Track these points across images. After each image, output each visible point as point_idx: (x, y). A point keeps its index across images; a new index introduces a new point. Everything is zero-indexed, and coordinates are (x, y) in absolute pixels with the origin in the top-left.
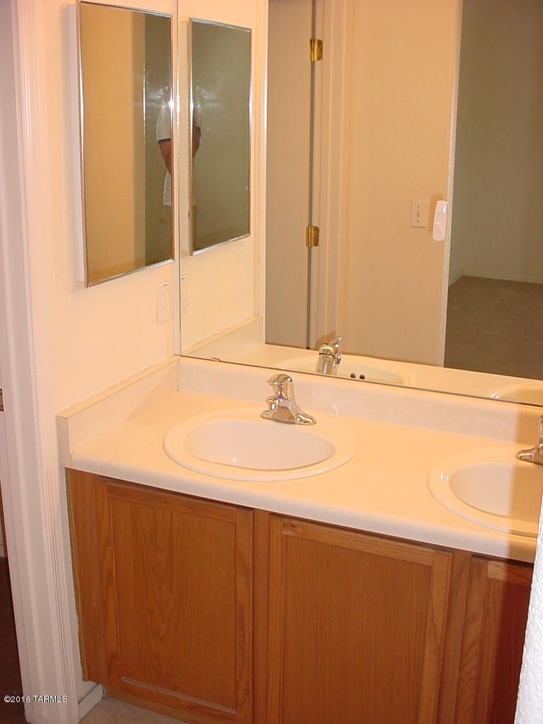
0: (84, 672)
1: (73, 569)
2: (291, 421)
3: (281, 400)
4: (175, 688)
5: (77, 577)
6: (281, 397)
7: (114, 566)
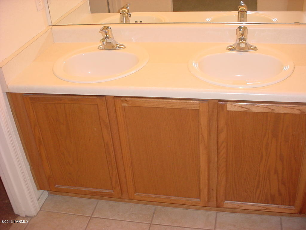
0: (37, 186)
1: (21, 141)
2: (113, 48)
3: (107, 39)
4: (82, 186)
5: (24, 144)
6: (107, 37)
7: (41, 136)
